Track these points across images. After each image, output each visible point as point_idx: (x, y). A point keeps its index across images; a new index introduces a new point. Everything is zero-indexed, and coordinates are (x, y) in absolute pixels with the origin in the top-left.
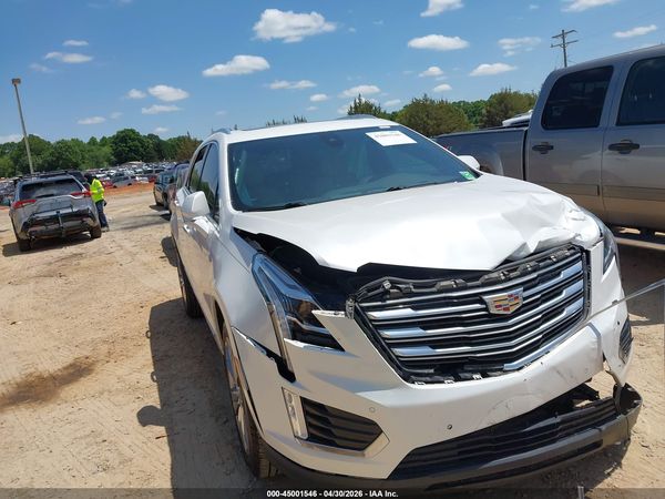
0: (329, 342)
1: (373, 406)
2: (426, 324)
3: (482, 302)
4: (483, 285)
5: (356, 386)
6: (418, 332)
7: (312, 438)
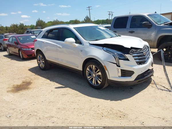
0: (128, 60)
1: (134, 69)
2: (138, 56)
3: (143, 53)
4: (143, 50)
5: (132, 66)
6: (137, 58)
7: (122, 76)
